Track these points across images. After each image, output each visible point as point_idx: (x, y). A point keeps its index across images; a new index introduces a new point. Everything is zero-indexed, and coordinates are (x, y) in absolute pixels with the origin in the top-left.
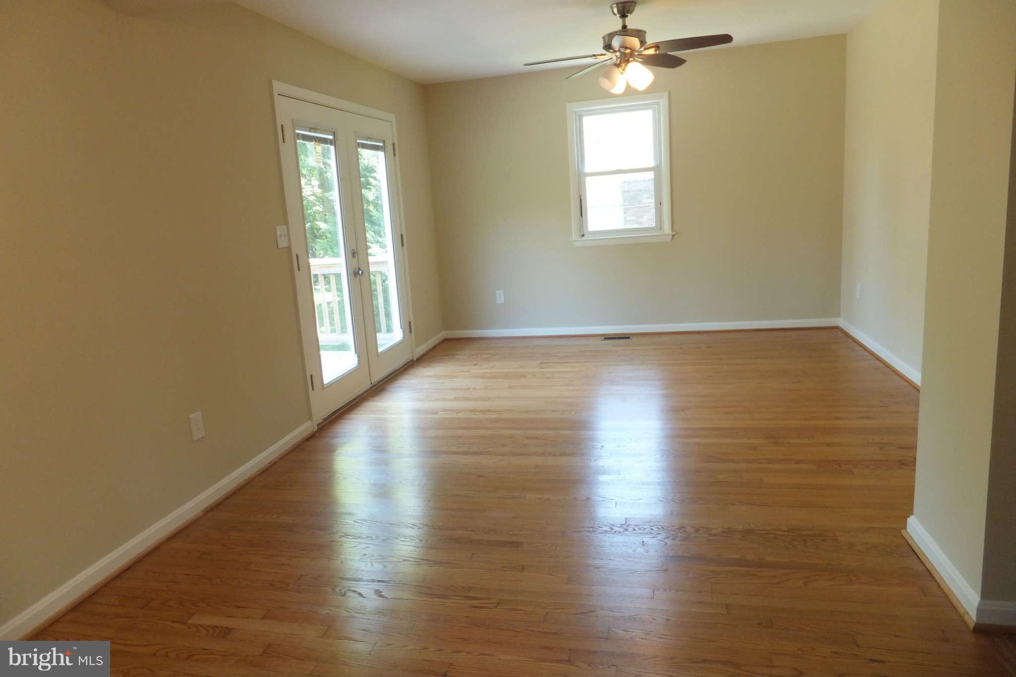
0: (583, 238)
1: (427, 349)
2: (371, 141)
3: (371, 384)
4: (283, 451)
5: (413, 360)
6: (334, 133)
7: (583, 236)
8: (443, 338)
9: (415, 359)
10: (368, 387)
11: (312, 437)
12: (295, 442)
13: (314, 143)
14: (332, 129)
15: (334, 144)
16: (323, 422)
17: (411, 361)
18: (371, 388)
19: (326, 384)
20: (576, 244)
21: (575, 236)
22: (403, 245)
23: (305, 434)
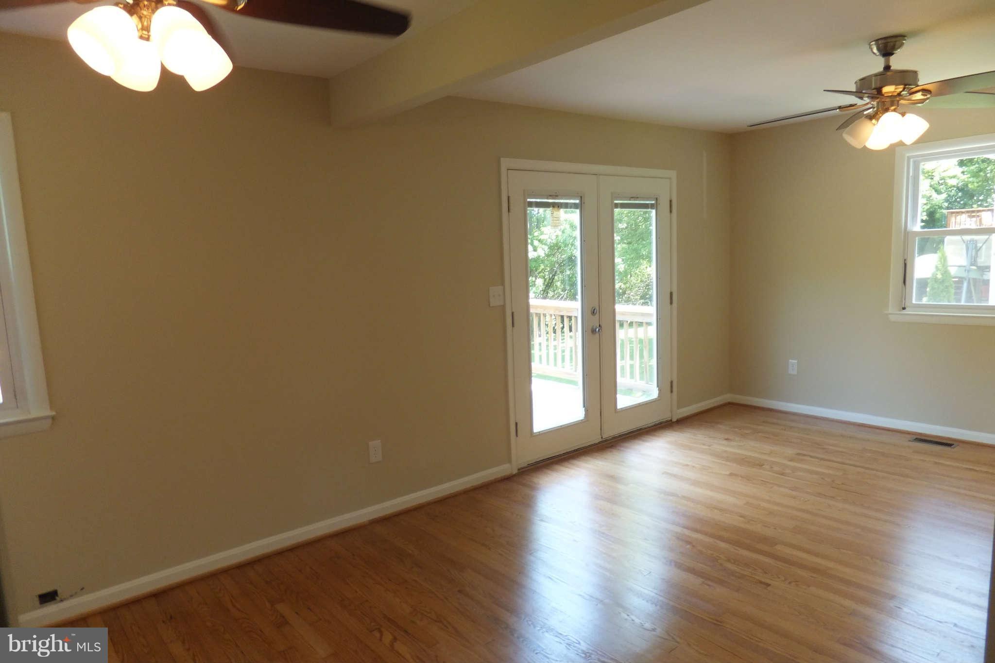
0: (904, 312)
1: (696, 411)
2: (634, 200)
3: (602, 438)
4: (468, 486)
5: (671, 420)
6: (581, 197)
7: (904, 309)
8: (729, 401)
9: (674, 420)
10: (597, 442)
11: (507, 479)
12: (486, 480)
13: (551, 209)
14: (578, 193)
15: (579, 207)
16: (527, 467)
17: (669, 421)
18: (599, 443)
19: (535, 433)
20: (892, 318)
21: (892, 309)
22: (671, 303)
23: (500, 475)
